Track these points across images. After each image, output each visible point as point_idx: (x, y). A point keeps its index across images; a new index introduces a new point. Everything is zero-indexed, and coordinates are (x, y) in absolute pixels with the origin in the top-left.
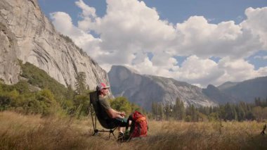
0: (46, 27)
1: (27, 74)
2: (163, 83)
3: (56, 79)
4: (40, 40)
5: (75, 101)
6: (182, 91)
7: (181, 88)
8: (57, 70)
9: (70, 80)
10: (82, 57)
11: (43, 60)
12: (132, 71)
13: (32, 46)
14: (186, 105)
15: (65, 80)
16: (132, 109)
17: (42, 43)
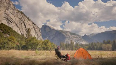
0: (11, 7)
1: (2, 29)
2: (65, 33)
3: (16, 31)
4: (8, 13)
5: (26, 42)
6: (73, 37)
7: (73, 36)
8: (17, 27)
9: (23, 32)
10: (28, 21)
11: (10, 22)
12: (52, 28)
13: (4, 15)
14: (75, 43)
15: (21, 32)
16: (52, 45)
17: (9, 14)
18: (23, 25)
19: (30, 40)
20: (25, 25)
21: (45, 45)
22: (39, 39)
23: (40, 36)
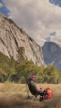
18: (13, 42)
19: (24, 66)
20: (15, 41)
21: (49, 74)
22: (39, 65)
23: (41, 59)
